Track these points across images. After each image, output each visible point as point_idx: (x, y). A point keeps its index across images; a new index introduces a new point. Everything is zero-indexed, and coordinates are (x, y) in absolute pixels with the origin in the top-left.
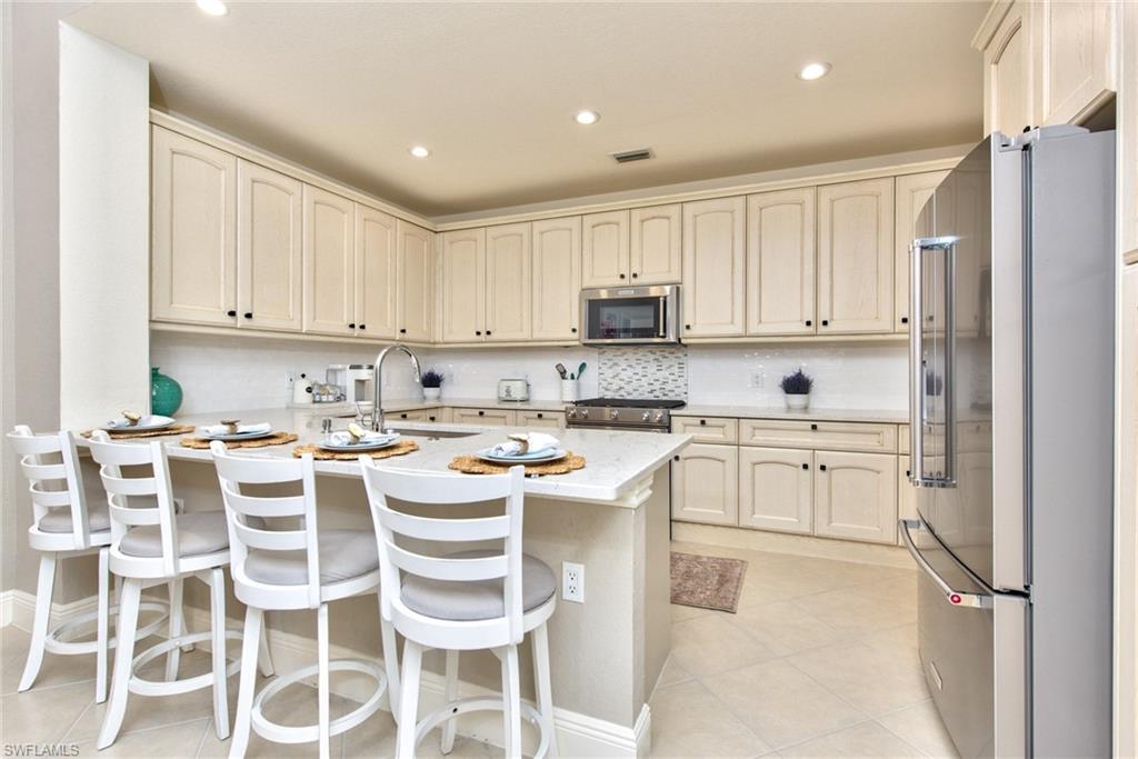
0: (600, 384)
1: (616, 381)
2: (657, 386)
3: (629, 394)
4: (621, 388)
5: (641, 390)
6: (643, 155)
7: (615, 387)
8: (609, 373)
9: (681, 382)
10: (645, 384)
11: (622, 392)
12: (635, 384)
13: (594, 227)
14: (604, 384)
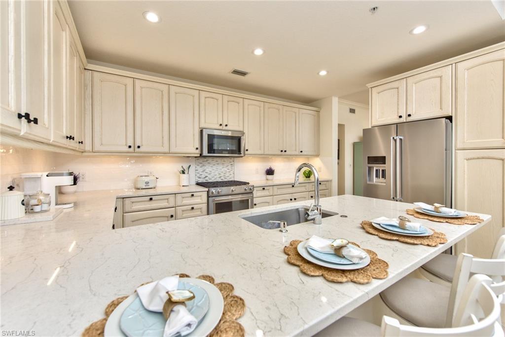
0: (196, 175)
1: (204, 173)
2: (222, 175)
3: (210, 179)
4: (206, 177)
5: (215, 177)
6: (243, 74)
7: (203, 176)
8: (200, 170)
9: (231, 173)
10: (217, 174)
11: (207, 179)
12: (212, 174)
13: (206, 98)
14: (198, 175)
